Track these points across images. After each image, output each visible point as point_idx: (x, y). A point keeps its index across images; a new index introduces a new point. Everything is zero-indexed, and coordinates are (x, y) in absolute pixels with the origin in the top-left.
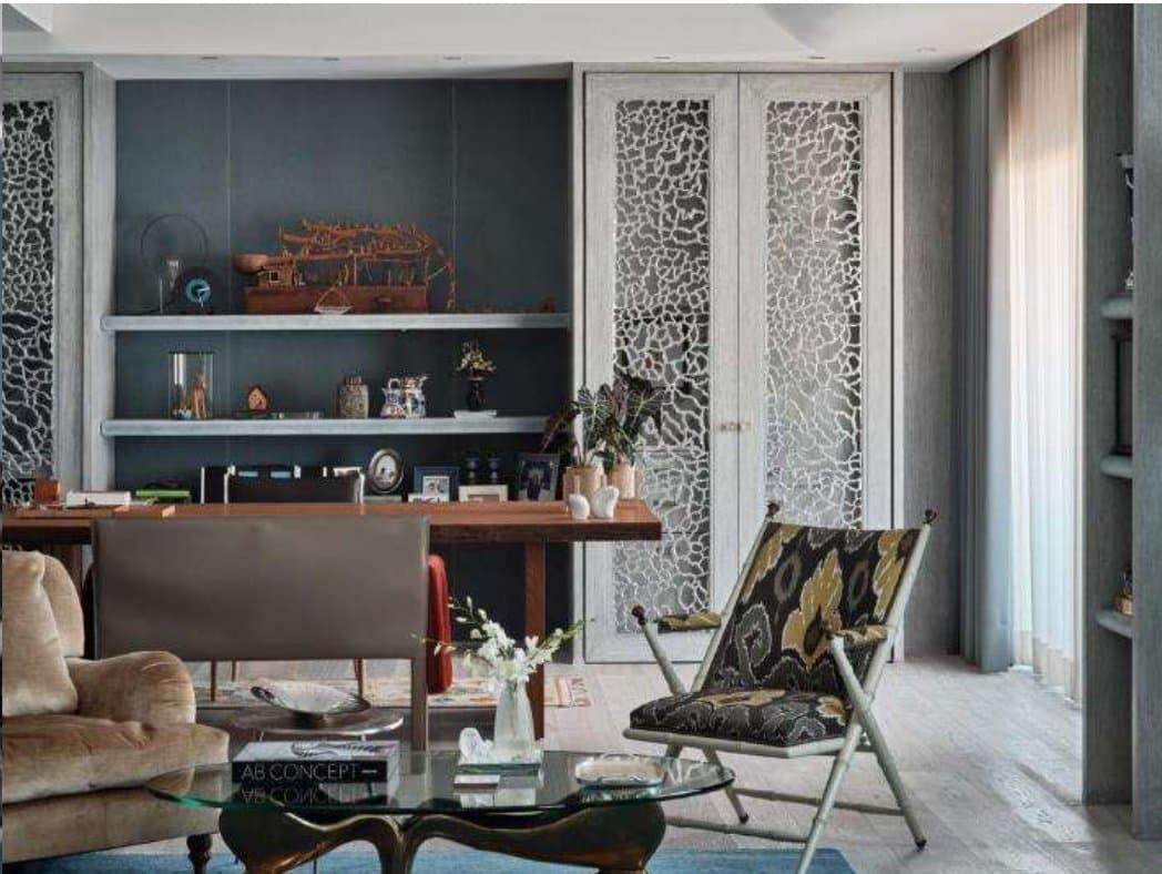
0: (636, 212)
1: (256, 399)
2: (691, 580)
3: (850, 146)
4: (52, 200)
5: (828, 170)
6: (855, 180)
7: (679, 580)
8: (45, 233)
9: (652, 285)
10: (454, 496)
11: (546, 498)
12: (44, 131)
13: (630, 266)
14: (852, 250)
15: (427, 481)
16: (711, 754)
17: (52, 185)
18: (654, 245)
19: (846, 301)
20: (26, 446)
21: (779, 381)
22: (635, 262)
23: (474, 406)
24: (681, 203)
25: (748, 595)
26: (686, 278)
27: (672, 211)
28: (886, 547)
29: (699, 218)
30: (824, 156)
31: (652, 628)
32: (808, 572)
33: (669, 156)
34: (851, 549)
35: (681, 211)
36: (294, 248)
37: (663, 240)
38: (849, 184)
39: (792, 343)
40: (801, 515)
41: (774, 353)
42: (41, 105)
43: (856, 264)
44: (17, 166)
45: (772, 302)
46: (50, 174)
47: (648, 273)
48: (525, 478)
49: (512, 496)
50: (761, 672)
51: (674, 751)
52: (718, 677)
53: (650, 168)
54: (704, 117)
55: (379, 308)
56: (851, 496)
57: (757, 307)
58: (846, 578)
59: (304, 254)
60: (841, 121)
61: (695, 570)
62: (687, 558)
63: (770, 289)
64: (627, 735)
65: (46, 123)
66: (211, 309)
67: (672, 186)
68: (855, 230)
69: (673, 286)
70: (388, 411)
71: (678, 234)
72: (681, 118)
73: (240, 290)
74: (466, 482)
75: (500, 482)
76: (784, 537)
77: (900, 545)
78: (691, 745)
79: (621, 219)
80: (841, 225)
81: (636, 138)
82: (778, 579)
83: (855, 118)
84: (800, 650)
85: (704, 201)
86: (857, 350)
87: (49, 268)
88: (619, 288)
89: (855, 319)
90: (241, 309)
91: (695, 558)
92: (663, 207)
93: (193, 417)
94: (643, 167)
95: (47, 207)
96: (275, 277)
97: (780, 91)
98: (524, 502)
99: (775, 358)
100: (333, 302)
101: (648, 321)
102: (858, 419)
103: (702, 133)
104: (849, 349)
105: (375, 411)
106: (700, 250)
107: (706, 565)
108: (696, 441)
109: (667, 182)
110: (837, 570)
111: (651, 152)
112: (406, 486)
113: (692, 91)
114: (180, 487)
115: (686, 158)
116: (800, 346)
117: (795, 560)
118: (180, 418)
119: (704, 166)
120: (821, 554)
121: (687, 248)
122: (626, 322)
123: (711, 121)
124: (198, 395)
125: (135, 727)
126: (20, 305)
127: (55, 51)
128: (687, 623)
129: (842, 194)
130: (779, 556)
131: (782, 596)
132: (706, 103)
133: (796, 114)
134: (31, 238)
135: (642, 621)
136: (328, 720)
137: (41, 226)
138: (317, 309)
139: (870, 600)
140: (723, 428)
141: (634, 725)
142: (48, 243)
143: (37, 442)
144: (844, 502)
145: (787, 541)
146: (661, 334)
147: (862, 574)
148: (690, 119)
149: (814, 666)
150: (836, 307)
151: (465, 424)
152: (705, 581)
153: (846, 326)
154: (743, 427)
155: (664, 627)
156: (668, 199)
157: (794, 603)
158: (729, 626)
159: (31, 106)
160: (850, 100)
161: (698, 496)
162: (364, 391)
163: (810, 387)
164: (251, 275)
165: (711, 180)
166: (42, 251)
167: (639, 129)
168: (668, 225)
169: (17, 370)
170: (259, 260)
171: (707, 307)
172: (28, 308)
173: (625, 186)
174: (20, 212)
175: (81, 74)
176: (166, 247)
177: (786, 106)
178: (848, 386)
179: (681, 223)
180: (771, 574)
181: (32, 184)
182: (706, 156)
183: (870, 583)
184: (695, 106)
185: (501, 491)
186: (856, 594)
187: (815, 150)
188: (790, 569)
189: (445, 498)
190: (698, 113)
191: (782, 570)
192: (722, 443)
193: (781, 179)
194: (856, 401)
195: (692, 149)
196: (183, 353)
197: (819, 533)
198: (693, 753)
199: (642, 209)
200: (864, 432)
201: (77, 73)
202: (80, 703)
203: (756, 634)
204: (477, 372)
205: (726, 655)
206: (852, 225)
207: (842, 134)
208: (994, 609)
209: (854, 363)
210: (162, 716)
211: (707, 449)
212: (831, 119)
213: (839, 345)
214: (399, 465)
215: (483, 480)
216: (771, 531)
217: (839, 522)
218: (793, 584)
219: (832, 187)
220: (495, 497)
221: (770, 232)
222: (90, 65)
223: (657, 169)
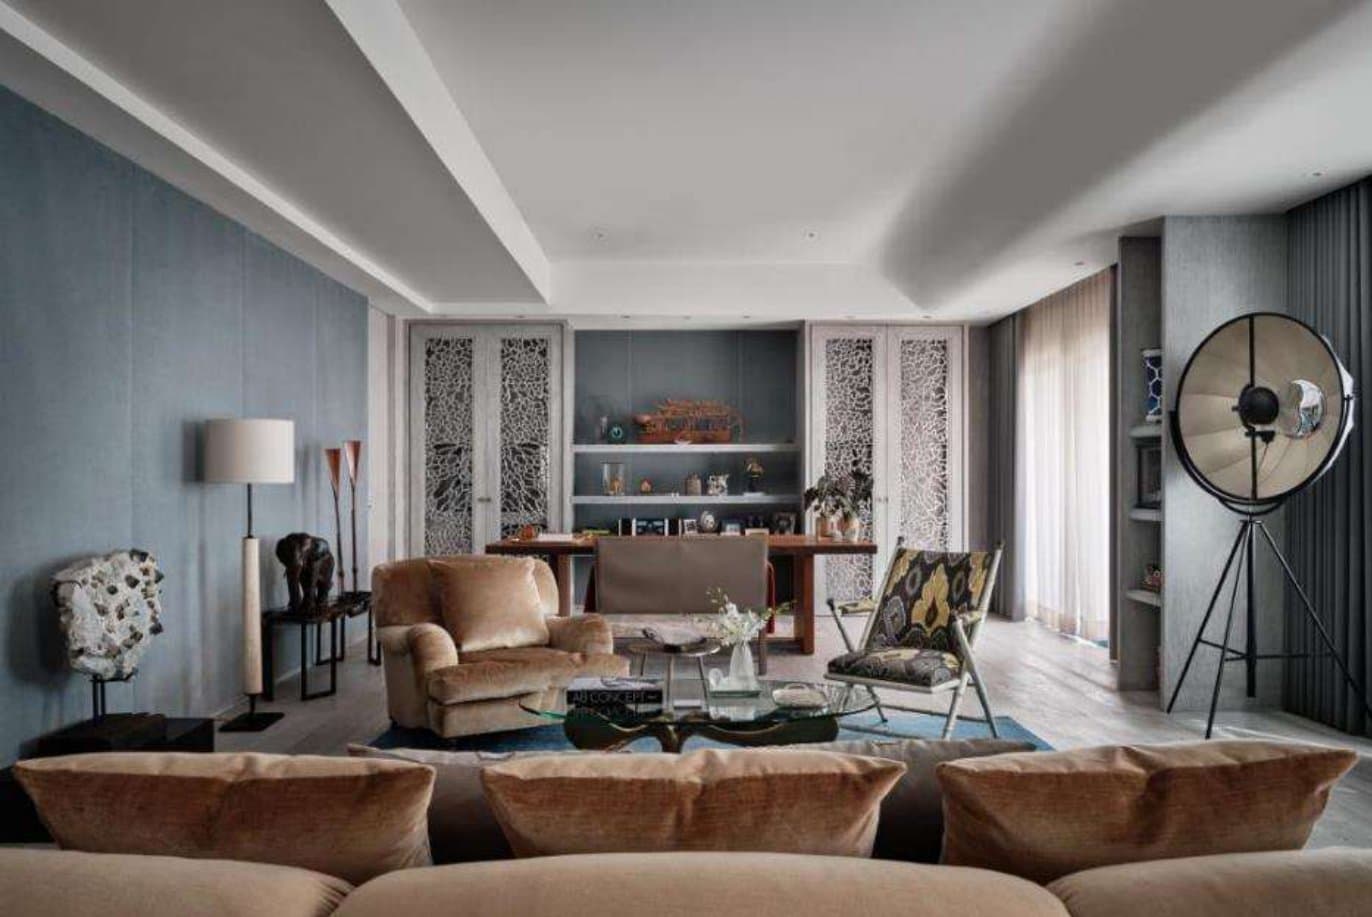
0: (836, 394)
1: (646, 486)
2: (863, 575)
3: (942, 362)
4: (547, 387)
5: (931, 374)
6: (944, 378)
7: (857, 576)
8: (544, 404)
9: (844, 429)
10: (743, 533)
11: (789, 534)
12: (543, 353)
13: (833, 420)
14: (942, 413)
15: (728, 527)
16: (869, 689)
17: (548, 380)
18: (845, 410)
19: (940, 438)
20: (535, 508)
21: (907, 478)
22: (836, 420)
23: (753, 489)
24: (858, 389)
25: (890, 591)
26: (861, 426)
27: (854, 394)
28: (974, 563)
29: (867, 397)
30: (929, 367)
31: (839, 612)
32: (926, 577)
33: (853, 367)
34: (952, 564)
35: (858, 394)
36: (663, 412)
37: (849, 407)
38: (941, 381)
39: (914, 459)
40: (916, 545)
41: (904, 464)
42: (542, 340)
43: (945, 419)
44: (530, 370)
45: (903, 439)
46: (547, 375)
47: (842, 424)
48: (778, 526)
49: (772, 533)
50: (899, 636)
51: (851, 685)
52: (875, 640)
53: (843, 372)
54: (869, 347)
55: (705, 441)
56: (942, 535)
57: (896, 440)
58: (950, 581)
59: (668, 415)
60: (937, 349)
61: (865, 570)
62: (860, 564)
63: (903, 432)
64: (826, 677)
65: (545, 350)
66: (623, 442)
67: (854, 381)
68: (944, 403)
69: (854, 430)
70: (711, 492)
71: (856, 405)
72: (858, 348)
73: (637, 431)
74: (748, 527)
75: (764, 527)
76: (909, 557)
77: (984, 562)
78: (860, 683)
79: (828, 397)
80: (937, 400)
81: (836, 357)
82: (908, 582)
83: (944, 348)
84: (923, 624)
85: (870, 388)
86: (945, 463)
87: (547, 420)
88: (828, 432)
89: (944, 447)
90: (640, 441)
91: (866, 564)
92: (850, 391)
93: (615, 495)
94: (840, 371)
95: (545, 391)
96: (654, 426)
97: (906, 334)
98: (777, 536)
99: (905, 466)
100: (683, 438)
101: (842, 448)
102: (946, 496)
103: (869, 355)
104: (941, 462)
105: (705, 490)
106: (868, 413)
107: (870, 567)
108: (866, 507)
109: (851, 380)
110: (944, 577)
111: (843, 364)
112: (719, 529)
113: (863, 334)
114: (603, 529)
115: (860, 368)
116: (917, 460)
117: (917, 570)
118: (608, 495)
119: (869, 371)
120: (934, 567)
121: (861, 412)
122: (831, 447)
123: (873, 349)
124: (616, 484)
125: (577, 656)
126: (532, 439)
127: (551, 312)
128: (858, 608)
129: (938, 385)
130: (907, 567)
131: (911, 592)
132: (871, 341)
133: (915, 346)
134: (538, 406)
135: (833, 608)
136: (683, 648)
137: (542, 400)
138: (677, 441)
139: (967, 595)
140: (880, 500)
141: (830, 671)
142: (546, 408)
143: (540, 505)
144: (939, 537)
145: (911, 558)
146: (848, 454)
147: (960, 581)
148: (863, 349)
149: (932, 634)
150: (936, 441)
151: (749, 498)
152: (870, 576)
153: (940, 450)
154: (890, 500)
155: (845, 611)
156: (852, 387)
157: (918, 596)
158: (879, 611)
159: (538, 341)
160: (942, 339)
161: (867, 534)
162: (699, 482)
163: (921, 480)
164: (643, 426)
165: (873, 378)
166: (543, 412)
167: (837, 353)
168: (852, 400)
169: (530, 471)
170: (646, 418)
171: (871, 440)
172: (536, 440)
173: (831, 381)
174: (532, 393)
175: (562, 327)
176: (600, 411)
177: (910, 342)
178: (941, 480)
179: (859, 400)
180: (903, 579)
181: (538, 379)
182: (871, 366)
183: (967, 585)
184: (865, 342)
185: (766, 531)
186: (958, 589)
187: (924, 364)
188: (915, 576)
189: (738, 534)
190: (866, 346)
191: (910, 577)
192: (879, 508)
193: (908, 378)
194: (945, 488)
195: (864, 363)
196: (607, 463)
197: (931, 555)
198: (860, 688)
199: (839, 393)
200: (949, 502)
201: (560, 325)
202: (551, 639)
203: (896, 615)
204: (754, 473)
205: (878, 626)
206: (943, 401)
207: (937, 355)
208: (1018, 591)
209: (944, 469)
210: (594, 649)
211: (871, 509)
212: (932, 349)
213: (936, 460)
214: (716, 519)
215: (756, 525)
216: (900, 553)
217: (937, 548)
218: (917, 585)
219: (932, 382)
220: (763, 534)
221: (902, 404)
222: (566, 321)
223: (846, 372)
